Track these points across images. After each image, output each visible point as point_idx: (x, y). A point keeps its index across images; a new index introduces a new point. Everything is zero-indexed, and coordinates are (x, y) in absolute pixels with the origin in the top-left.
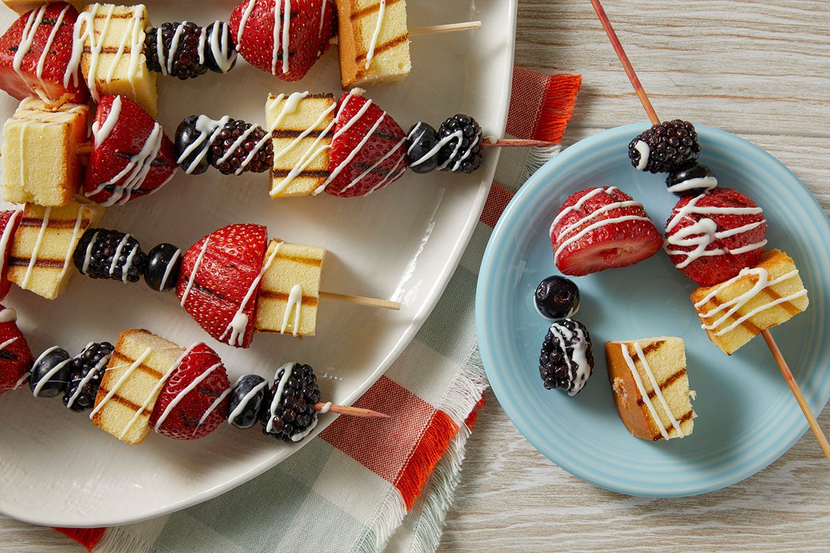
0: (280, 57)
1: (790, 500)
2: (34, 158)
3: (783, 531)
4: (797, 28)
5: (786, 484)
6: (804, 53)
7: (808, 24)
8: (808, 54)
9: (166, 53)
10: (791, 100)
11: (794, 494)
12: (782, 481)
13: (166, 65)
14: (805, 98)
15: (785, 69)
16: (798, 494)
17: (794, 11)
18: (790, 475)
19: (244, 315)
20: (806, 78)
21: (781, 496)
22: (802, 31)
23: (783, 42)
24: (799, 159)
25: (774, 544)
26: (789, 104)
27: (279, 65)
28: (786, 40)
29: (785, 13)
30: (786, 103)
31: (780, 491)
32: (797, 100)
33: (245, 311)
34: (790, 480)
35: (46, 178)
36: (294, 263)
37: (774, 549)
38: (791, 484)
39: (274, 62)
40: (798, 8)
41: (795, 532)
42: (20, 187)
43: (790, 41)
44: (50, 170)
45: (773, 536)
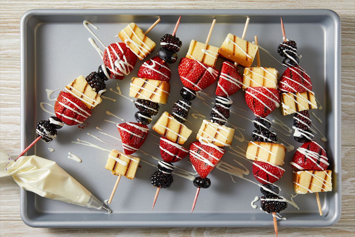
1: (350, 191)
3: (348, 202)
4: (349, 29)
5: (348, 186)
6: (351, 38)
7: (353, 28)
8: (353, 38)
10: (347, 54)
11: (351, 189)
12: (347, 185)
14: (352, 53)
15: (345, 44)
16: (352, 189)
17: (348, 23)
18: (349, 183)
20: (352, 46)
21: (347, 190)
22: (350, 30)
23: (344, 34)
24: (350, 74)
25: (345, 207)
26: (346, 55)
28: (345, 33)
29: (345, 24)
30: (345, 55)
31: (346, 188)
32: (349, 54)
34: (350, 185)
37: (345, 208)
38: (350, 186)
40: (349, 22)
41: (352, 202)
43: (346, 34)
45: (344, 204)
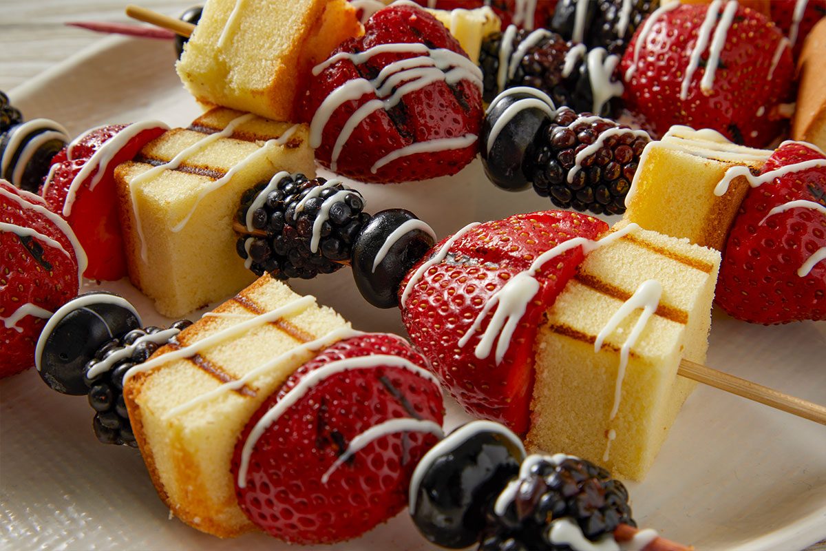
0: (702, 64)
2: (257, 8)
9: (515, 44)
13: (510, 60)
19: (534, 280)
27: (698, 75)
33: (538, 275)
35: (261, 43)
36: (658, 256)
39: (690, 69)
42: (213, 50)
44: (275, 32)
